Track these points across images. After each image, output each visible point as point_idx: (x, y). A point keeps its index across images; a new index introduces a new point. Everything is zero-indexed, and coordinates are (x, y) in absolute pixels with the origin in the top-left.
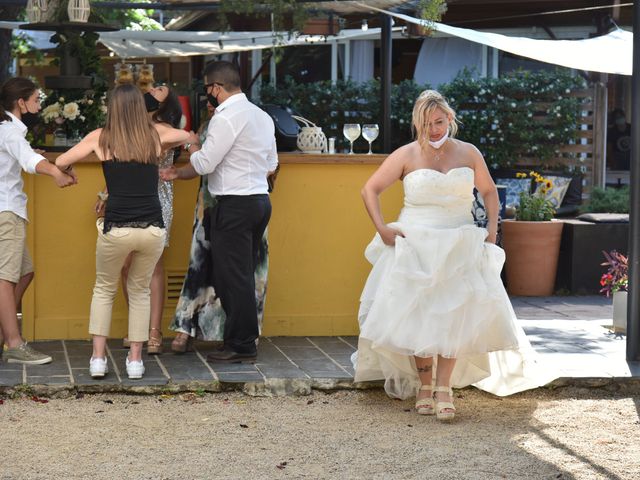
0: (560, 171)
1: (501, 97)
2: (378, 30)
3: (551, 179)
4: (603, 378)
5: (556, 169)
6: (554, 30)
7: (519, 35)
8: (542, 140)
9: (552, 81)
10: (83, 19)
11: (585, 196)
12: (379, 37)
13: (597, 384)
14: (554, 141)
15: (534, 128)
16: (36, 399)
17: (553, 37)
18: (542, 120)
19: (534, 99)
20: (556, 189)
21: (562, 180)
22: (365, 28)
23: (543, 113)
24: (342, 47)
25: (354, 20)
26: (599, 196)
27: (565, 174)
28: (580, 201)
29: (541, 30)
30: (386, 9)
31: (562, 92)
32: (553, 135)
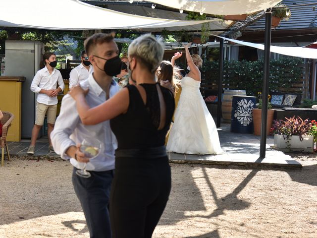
1: (273, 66)
2: (219, 43)
3: (290, 96)
4: (244, 163)
5: (292, 92)
6: (298, 43)
8: (287, 82)
9: (291, 61)
11: (302, 102)
12: (219, 47)
13: (241, 164)
14: (292, 82)
15: (284, 77)
16: (50, 161)
17: (298, 46)
18: (288, 75)
19: (285, 67)
20: (291, 98)
21: (294, 96)
22: (215, 41)
23: (288, 72)
24: (228, 48)
25: (212, 39)
26: (305, 102)
28: (300, 104)
29: (294, 43)
30: (220, 35)
31: (294, 65)
32: (290, 80)
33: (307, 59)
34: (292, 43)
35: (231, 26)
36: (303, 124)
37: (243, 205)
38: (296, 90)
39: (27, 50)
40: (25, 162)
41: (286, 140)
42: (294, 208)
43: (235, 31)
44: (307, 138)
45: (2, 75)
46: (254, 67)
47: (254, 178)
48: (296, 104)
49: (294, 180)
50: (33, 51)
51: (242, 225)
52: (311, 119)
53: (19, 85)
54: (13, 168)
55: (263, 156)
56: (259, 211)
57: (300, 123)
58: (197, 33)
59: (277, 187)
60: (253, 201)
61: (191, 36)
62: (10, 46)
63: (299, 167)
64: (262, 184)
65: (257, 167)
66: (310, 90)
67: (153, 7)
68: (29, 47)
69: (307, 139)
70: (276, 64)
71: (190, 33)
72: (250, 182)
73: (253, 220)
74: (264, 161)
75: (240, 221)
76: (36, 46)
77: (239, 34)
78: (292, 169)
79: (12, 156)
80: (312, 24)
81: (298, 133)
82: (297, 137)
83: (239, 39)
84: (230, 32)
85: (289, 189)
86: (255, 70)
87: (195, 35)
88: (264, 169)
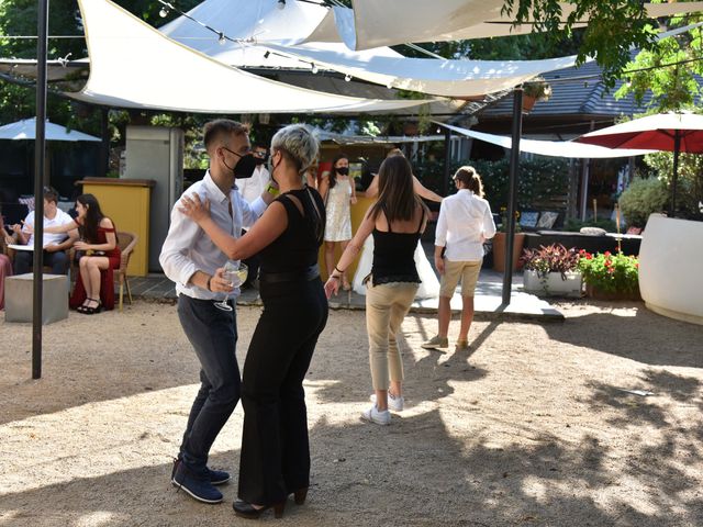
0: (552, 209)
1: (524, 170)
3: (548, 213)
6: (562, 135)
7: (531, 139)
8: (544, 193)
9: (550, 163)
10: (266, 123)
11: (565, 223)
14: (551, 193)
15: (540, 186)
17: (562, 140)
18: (545, 182)
19: (541, 171)
20: (550, 218)
21: (554, 214)
23: (545, 179)
24: (457, 142)
26: (570, 223)
27: (556, 211)
28: (563, 225)
29: (556, 135)
30: (445, 122)
31: (555, 168)
32: (549, 190)
33: (575, 159)
34: (551, 135)
35: (462, 108)
36: (567, 255)
37: (475, 373)
38: (558, 205)
39: (158, 141)
40: (155, 306)
41: (541, 279)
42: (551, 379)
43: (469, 116)
44: (572, 275)
45: (121, 177)
46: (495, 169)
47: (494, 334)
48: (557, 226)
49: (551, 337)
50: (168, 142)
51: (475, 403)
52: (579, 248)
53: (145, 192)
54: (136, 314)
55: (506, 301)
56: (499, 383)
57: (562, 254)
58: (412, 119)
59: (527, 348)
60: (490, 367)
61: (401, 123)
62: (133, 135)
63: (559, 319)
64: (505, 343)
65: (499, 317)
66: (579, 206)
67: (347, 79)
68: (162, 136)
69: (573, 278)
70: (527, 166)
71: (401, 119)
72: (487, 340)
73: (491, 396)
74: (508, 309)
75: (471, 398)
76: (172, 135)
77: (474, 120)
78: (550, 322)
79: (135, 297)
80: (583, 108)
81: (560, 269)
82: (558, 275)
83: (473, 128)
84: (460, 117)
85: (545, 351)
86: (496, 176)
87: (409, 122)
88: (509, 322)
